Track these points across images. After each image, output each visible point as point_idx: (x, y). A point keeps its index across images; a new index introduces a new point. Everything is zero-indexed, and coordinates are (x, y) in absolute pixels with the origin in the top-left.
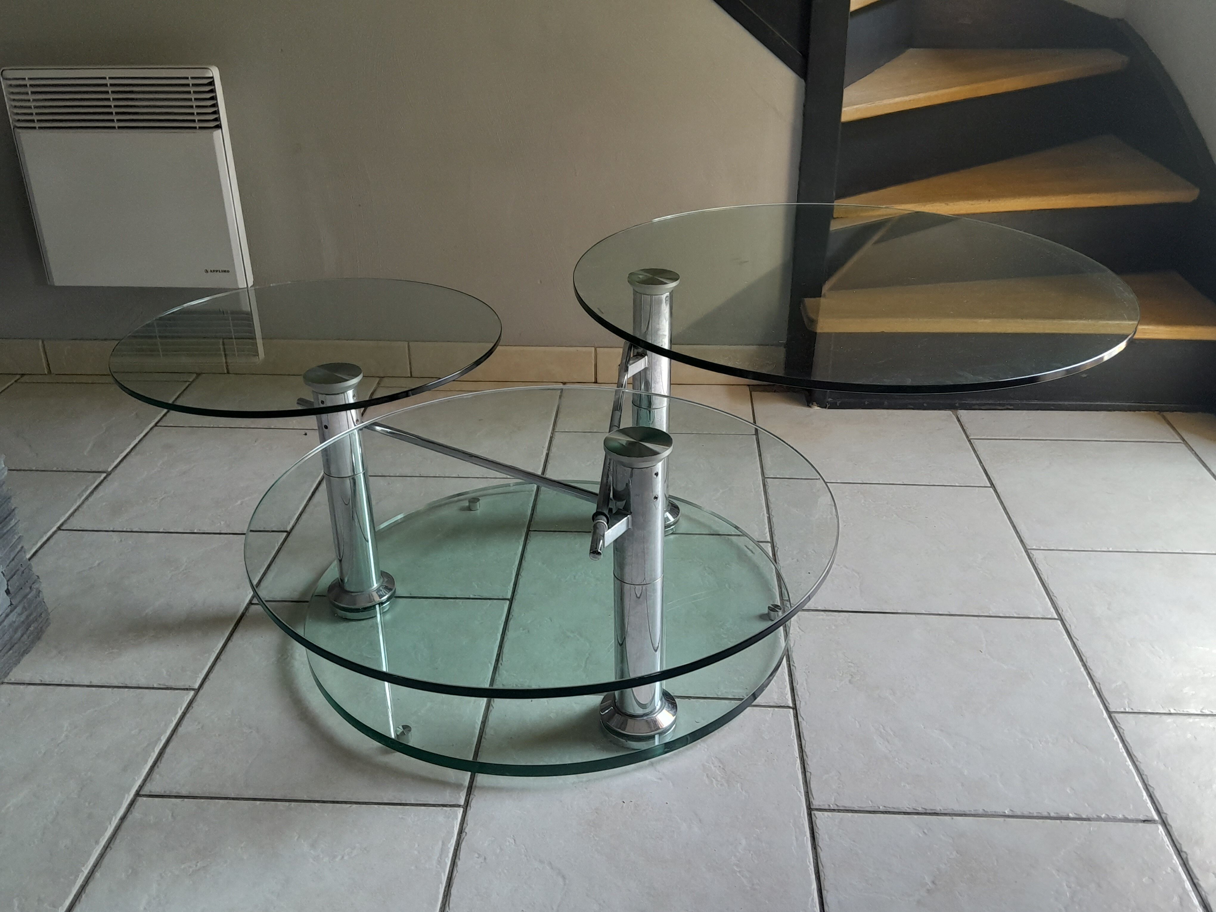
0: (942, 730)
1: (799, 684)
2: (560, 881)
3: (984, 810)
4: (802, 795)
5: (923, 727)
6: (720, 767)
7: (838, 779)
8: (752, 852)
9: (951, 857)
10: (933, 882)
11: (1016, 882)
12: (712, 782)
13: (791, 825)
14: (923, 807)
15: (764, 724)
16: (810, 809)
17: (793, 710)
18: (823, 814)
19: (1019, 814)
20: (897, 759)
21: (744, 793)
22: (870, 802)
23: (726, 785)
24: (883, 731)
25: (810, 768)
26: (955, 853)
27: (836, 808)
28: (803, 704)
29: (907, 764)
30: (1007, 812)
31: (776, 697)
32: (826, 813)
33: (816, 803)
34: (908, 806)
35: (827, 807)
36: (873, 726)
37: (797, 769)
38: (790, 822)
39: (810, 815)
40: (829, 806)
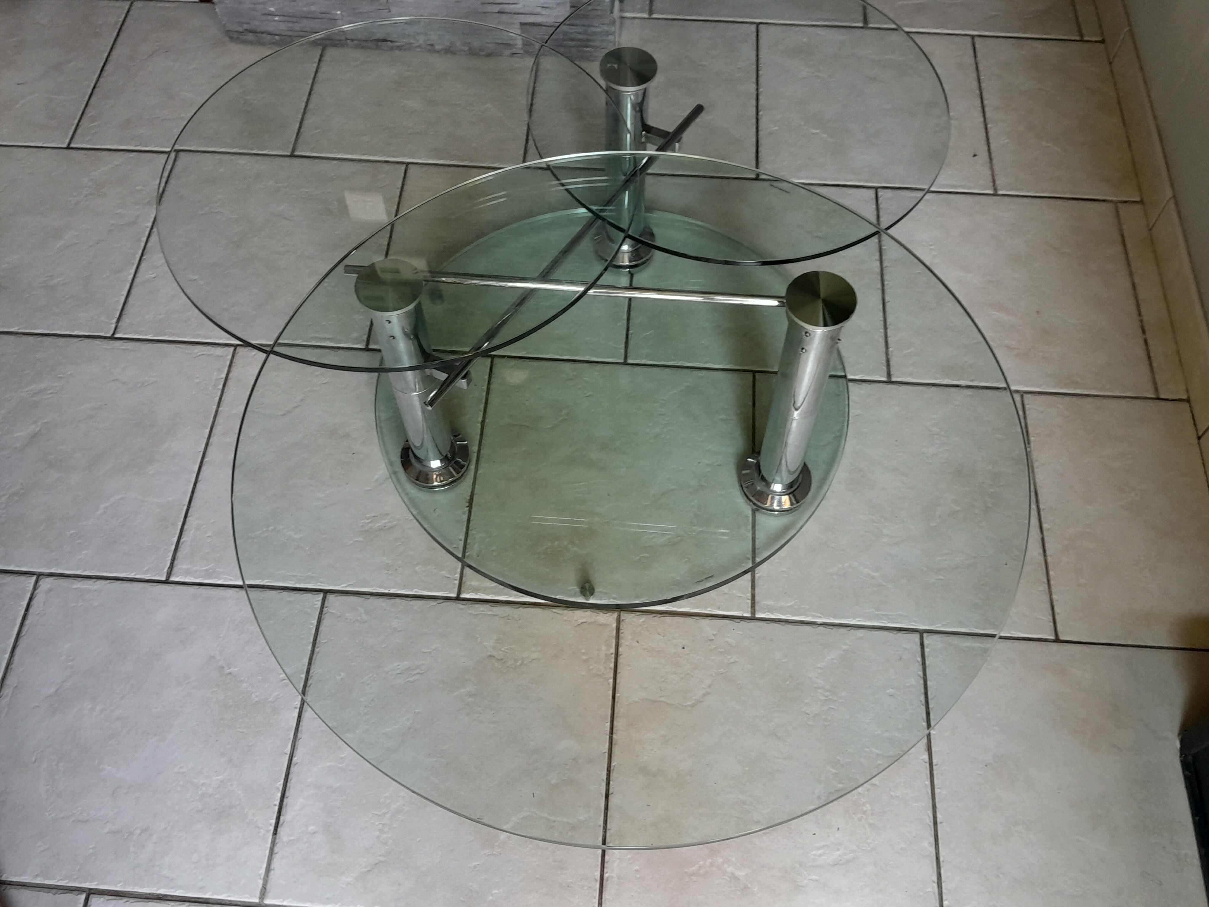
0: (409, 728)
1: (491, 607)
2: (282, 413)
3: (300, 739)
4: (342, 587)
5: (416, 711)
6: (385, 527)
7: (357, 620)
8: (286, 541)
9: (253, 696)
10: (230, 673)
11: (217, 741)
12: (368, 519)
13: (308, 574)
14: (312, 685)
15: (435, 568)
16: (326, 592)
17: (454, 597)
18: (318, 601)
19: (292, 769)
20: (375, 676)
21: (351, 542)
22: (326, 641)
23: (363, 529)
24: (415, 672)
25: (372, 600)
26: (257, 699)
27: (324, 612)
28: (462, 607)
29: (368, 684)
30: (294, 759)
31: (473, 583)
32: (319, 604)
33: (331, 598)
34: (315, 673)
35: (326, 605)
36: (423, 664)
37: (374, 588)
38: (313, 573)
39: (320, 591)
40: (326, 607)
